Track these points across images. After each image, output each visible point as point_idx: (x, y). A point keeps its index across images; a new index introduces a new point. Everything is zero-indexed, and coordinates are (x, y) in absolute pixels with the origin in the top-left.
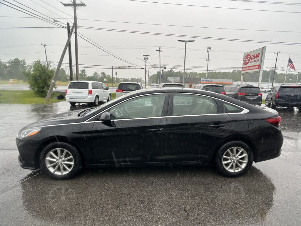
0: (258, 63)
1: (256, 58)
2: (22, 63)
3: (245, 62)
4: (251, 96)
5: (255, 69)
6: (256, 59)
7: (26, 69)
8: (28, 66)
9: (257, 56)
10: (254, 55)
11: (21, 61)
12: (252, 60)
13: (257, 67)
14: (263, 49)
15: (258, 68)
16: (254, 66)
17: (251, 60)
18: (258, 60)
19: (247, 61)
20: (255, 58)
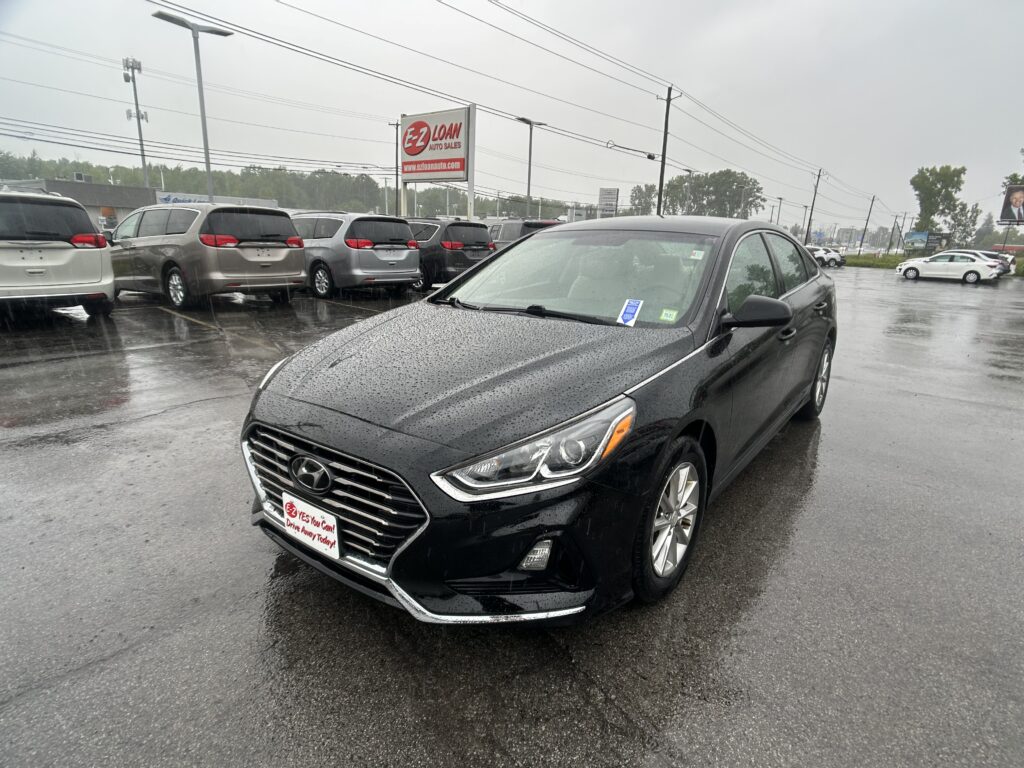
0: (459, 153)
1: (452, 137)
3: (410, 145)
4: (475, 250)
5: (451, 170)
6: (448, 141)
9: (453, 131)
10: (443, 126)
12: (439, 142)
13: (457, 165)
14: (469, 112)
15: (462, 168)
16: (446, 161)
17: (435, 140)
18: (457, 145)
19: (420, 144)
20: (445, 135)
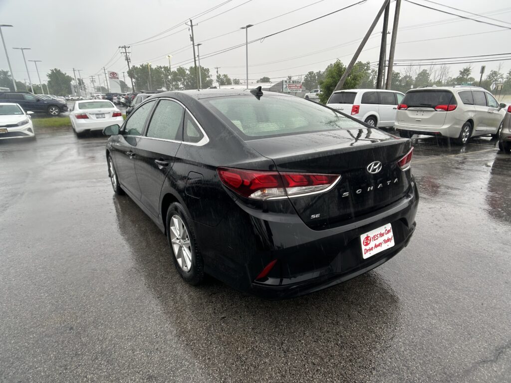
2: (365, 68)
7: (369, 77)
8: (372, 72)
11: (364, 65)
